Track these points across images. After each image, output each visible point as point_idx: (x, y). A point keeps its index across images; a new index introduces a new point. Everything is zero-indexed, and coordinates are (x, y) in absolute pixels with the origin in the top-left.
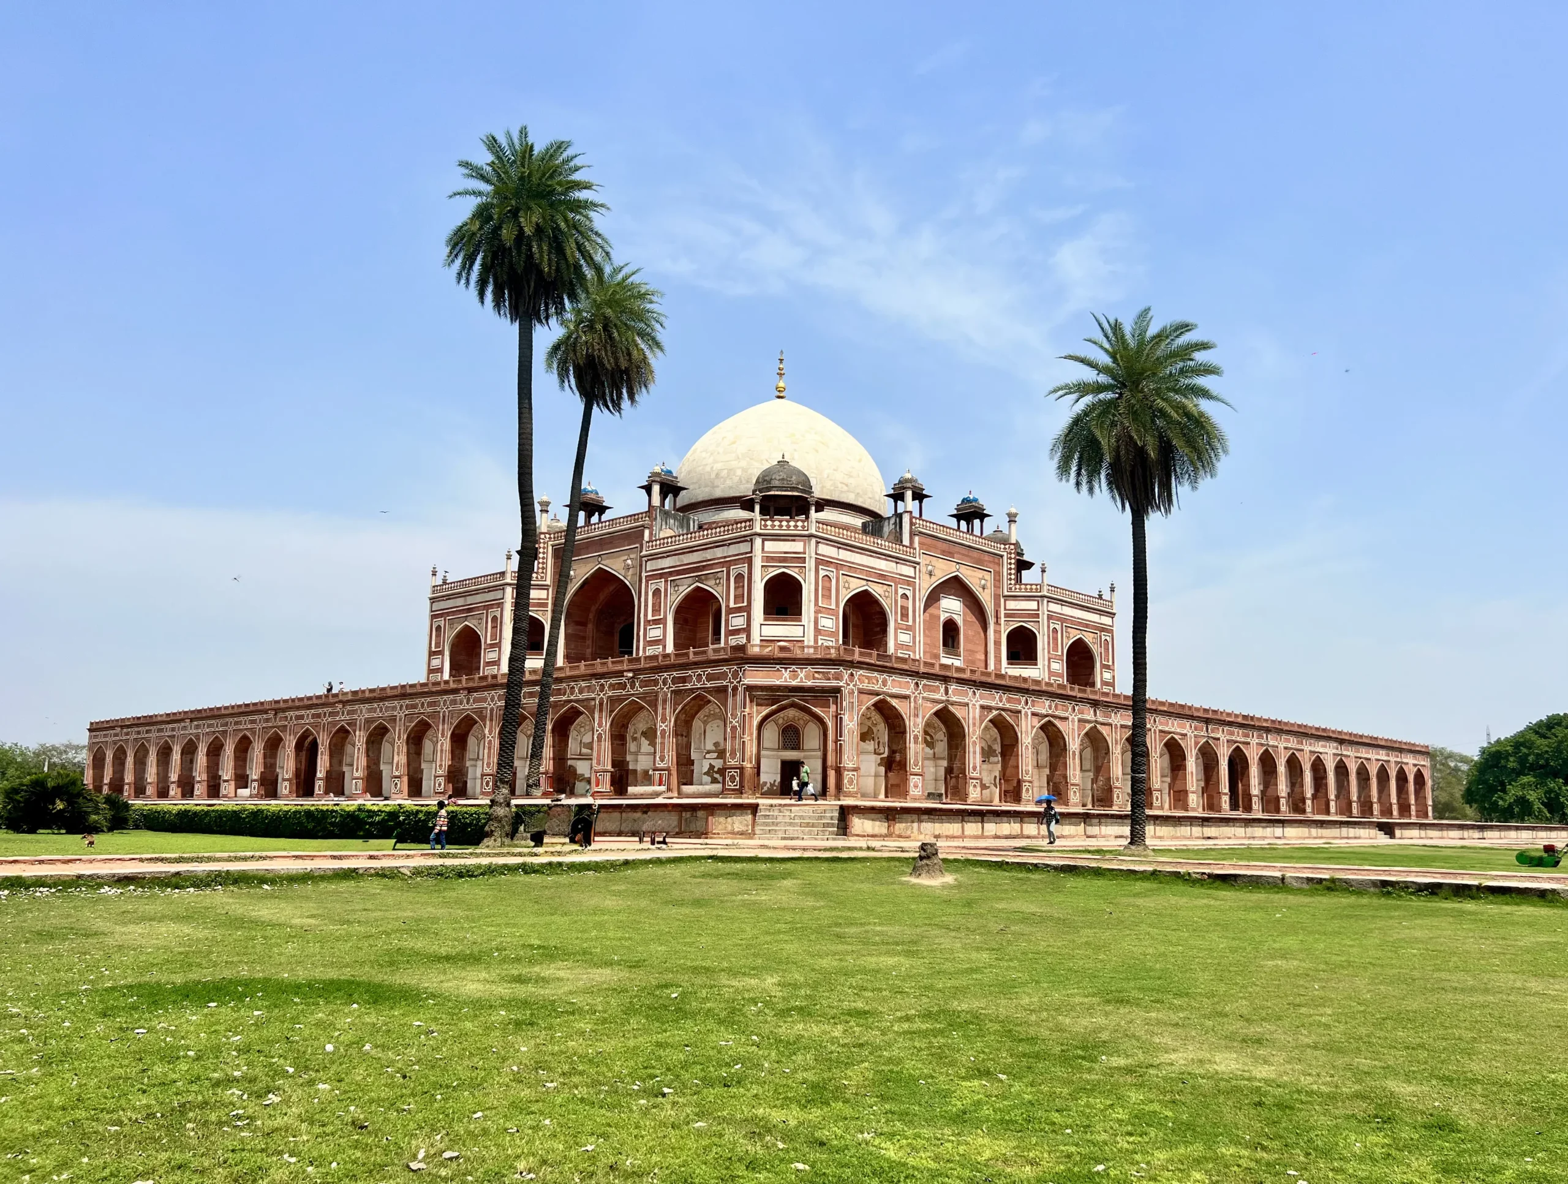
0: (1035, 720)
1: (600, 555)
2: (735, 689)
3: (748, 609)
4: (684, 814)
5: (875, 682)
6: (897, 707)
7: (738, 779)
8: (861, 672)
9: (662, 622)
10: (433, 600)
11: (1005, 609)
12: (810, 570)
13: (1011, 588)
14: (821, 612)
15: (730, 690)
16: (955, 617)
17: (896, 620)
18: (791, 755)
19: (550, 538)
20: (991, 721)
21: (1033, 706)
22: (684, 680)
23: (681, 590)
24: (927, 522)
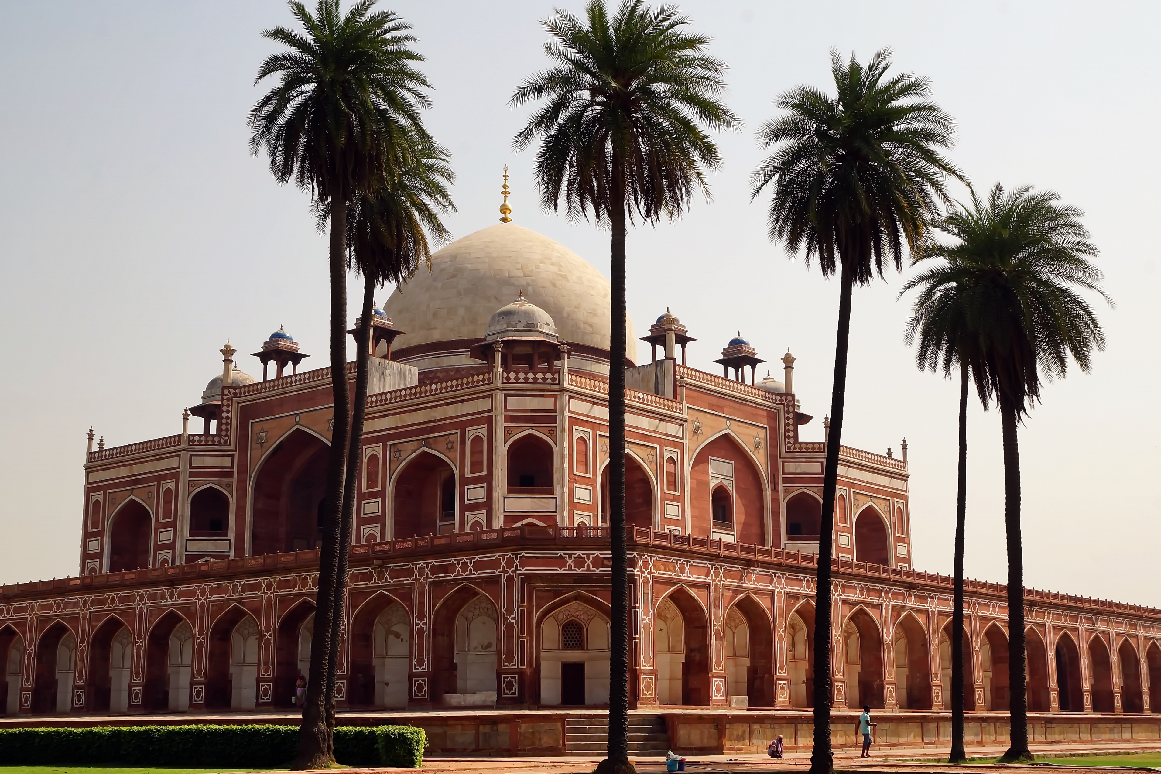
0: (846, 608)
1: (297, 414)
2: (510, 579)
3: (488, 479)
4: (481, 728)
5: (672, 568)
6: (696, 597)
7: (516, 686)
8: (657, 556)
9: (381, 494)
10: (89, 469)
11: (784, 473)
12: (563, 431)
13: (789, 448)
14: (576, 481)
15: (503, 581)
16: (726, 483)
17: (662, 490)
18: (573, 656)
19: (235, 394)
20: (797, 611)
21: (843, 592)
22: (445, 569)
23: (403, 457)
24: (692, 370)
